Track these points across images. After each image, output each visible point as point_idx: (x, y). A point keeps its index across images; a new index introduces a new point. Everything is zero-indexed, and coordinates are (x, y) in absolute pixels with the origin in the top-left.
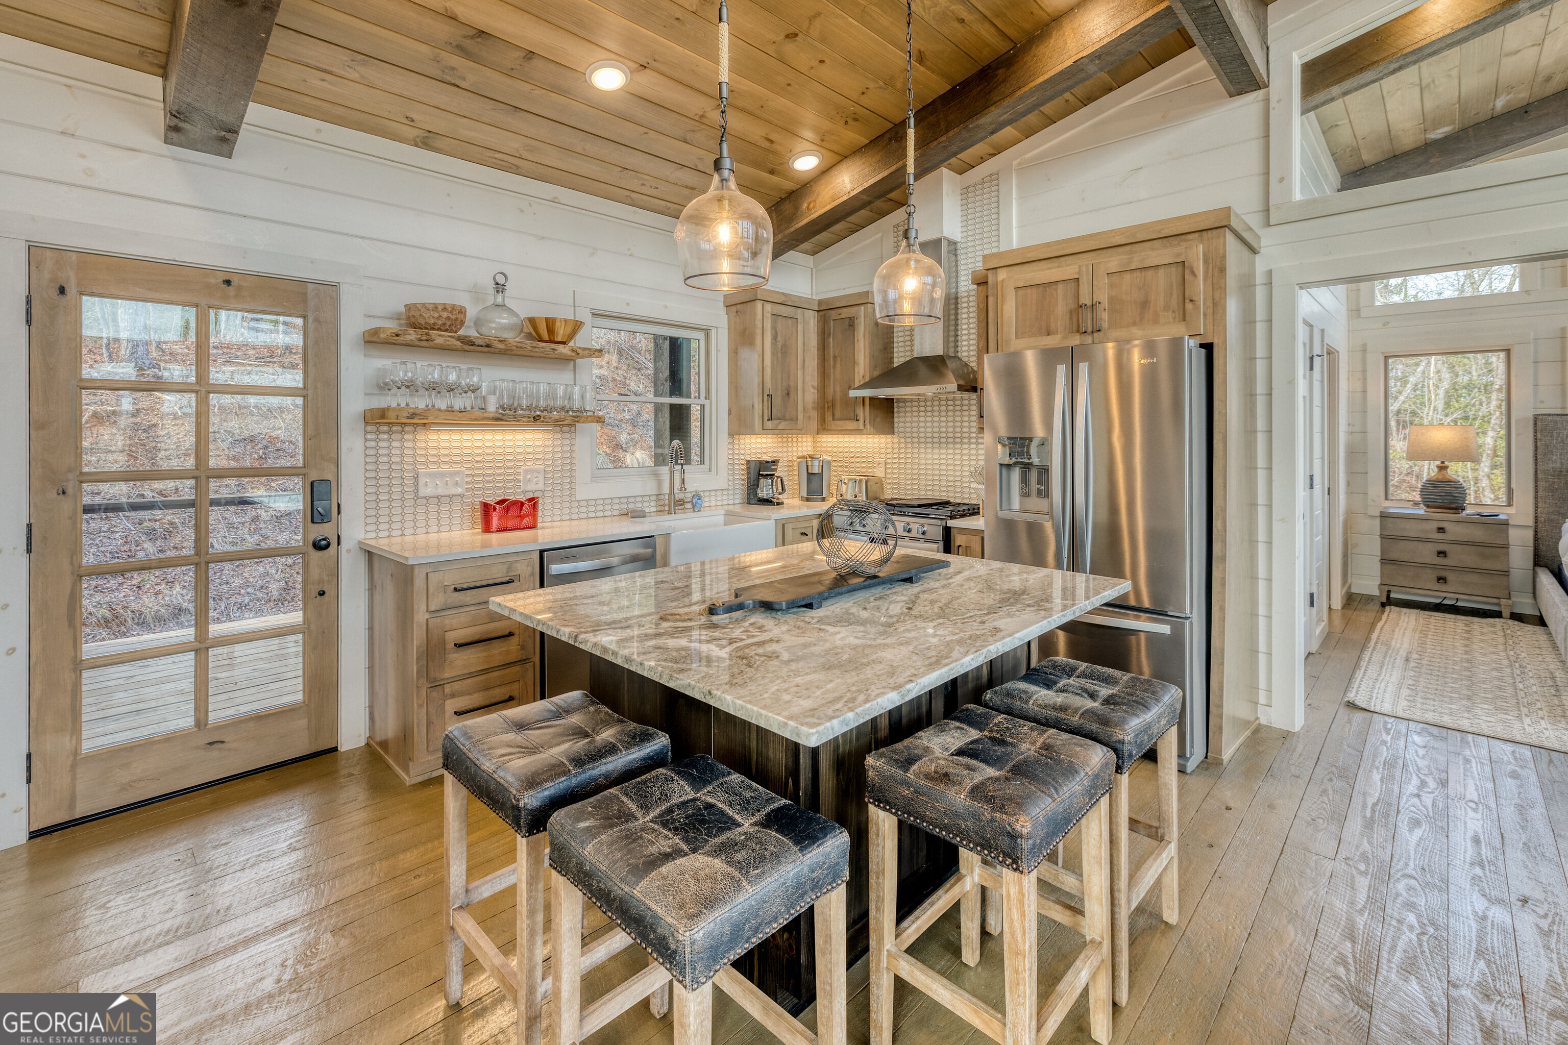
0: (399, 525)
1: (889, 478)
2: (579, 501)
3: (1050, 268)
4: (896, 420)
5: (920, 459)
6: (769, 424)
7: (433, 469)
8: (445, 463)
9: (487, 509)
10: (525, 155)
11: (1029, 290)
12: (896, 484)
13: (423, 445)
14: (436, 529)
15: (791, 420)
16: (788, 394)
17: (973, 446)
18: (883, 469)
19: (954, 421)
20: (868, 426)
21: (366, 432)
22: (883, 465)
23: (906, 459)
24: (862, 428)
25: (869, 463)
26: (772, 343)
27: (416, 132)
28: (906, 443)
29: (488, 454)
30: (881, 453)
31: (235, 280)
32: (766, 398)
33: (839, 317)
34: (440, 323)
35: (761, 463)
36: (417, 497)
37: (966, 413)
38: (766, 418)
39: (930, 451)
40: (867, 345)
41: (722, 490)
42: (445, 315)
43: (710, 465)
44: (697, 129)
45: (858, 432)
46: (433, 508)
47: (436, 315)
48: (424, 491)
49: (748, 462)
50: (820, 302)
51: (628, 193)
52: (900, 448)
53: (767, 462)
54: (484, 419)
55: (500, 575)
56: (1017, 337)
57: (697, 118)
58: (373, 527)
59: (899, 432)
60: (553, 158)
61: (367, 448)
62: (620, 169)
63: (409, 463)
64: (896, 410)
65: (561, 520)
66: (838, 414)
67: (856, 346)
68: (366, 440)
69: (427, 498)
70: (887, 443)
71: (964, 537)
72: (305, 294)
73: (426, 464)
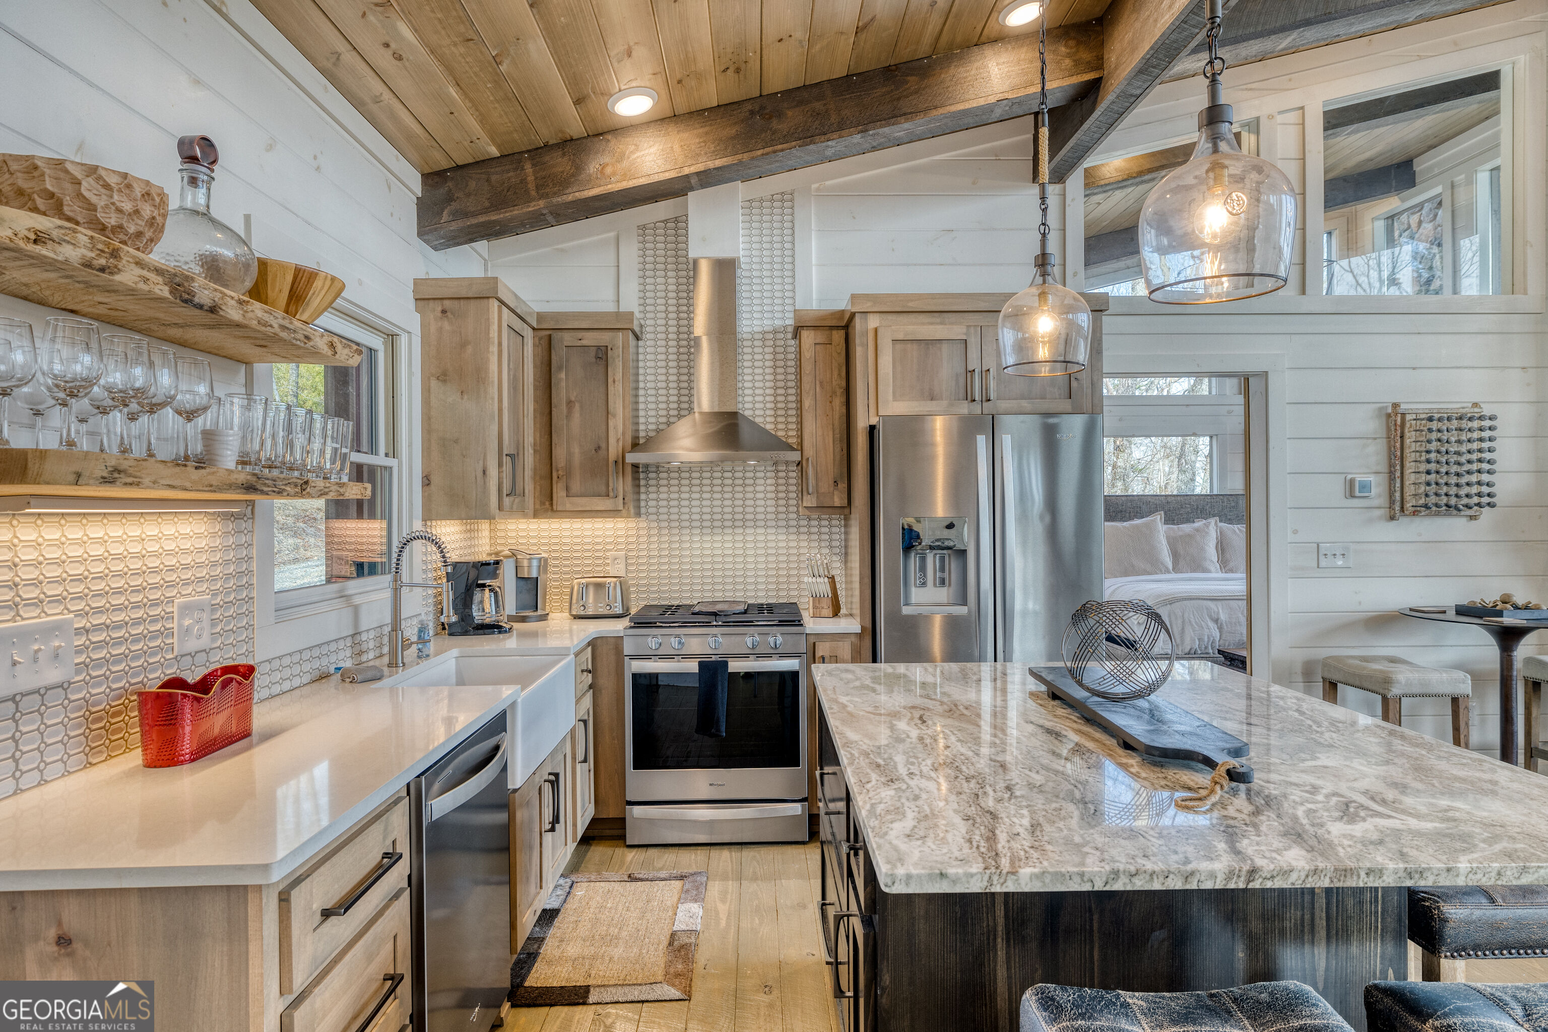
1: (632, 579)
3: (932, 324)
4: (643, 497)
5: (682, 549)
11: (909, 346)
12: (643, 585)
17: (760, 531)
18: (622, 566)
19: (733, 499)
22: (624, 561)
23: (660, 550)
24: (621, 508)
25: (598, 558)
26: (508, 372)
28: (660, 528)
30: (618, 544)
33: (579, 343)
37: (750, 489)
38: (505, 492)
39: (696, 539)
45: (613, 513)
50: (541, 317)
52: (649, 536)
56: (894, 398)
59: (648, 514)
64: (643, 482)
66: (576, 486)
67: (611, 388)
70: (627, 530)
71: (828, 644)
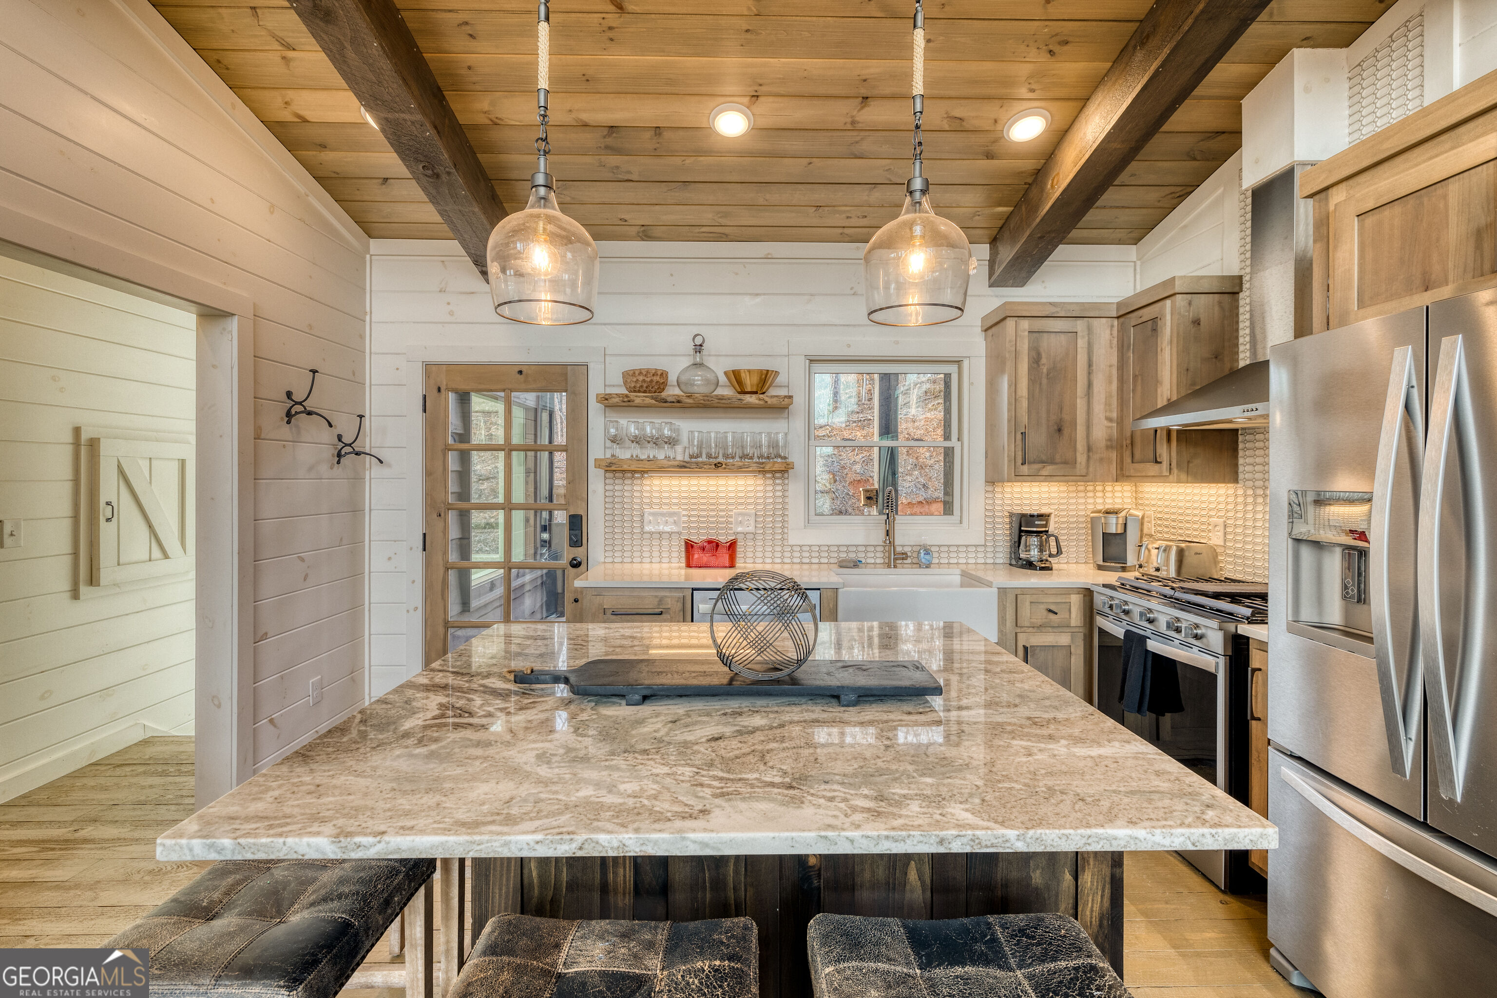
0: (629, 554)
1: (1230, 548)
2: (792, 546)
4: (1241, 461)
6: (1025, 469)
7: (656, 508)
8: (665, 504)
9: (689, 546)
10: (723, 221)
12: (1239, 557)
13: (648, 488)
14: (658, 559)
15: (1065, 463)
16: (1060, 430)
18: (1221, 534)
20: (1175, 471)
21: (606, 478)
22: (1220, 528)
23: (1254, 520)
24: (1166, 473)
26: (1030, 369)
27: (636, 229)
28: (1255, 496)
29: (703, 498)
30: (1219, 510)
31: (524, 369)
32: (1019, 436)
33: (1141, 321)
34: (638, 385)
35: (1023, 516)
36: (643, 533)
38: (1019, 461)
40: (1175, 354)
41: (976, 546)
42: (641, 378)
43: (961, 517)
44: (858, 138)
45: (1162, 479)
46: (655, 542)
47: (635, 379)
48: (647, 528)
49: (1011, 515)
50: (1119, 305)
51: (840, 230)
52: (1246, 504)
53: (1032, 516)
54: (674, 466)
55: (651, 606)
56: (1361, 304)
57: (849, 127)
58: (611, 554)
59: (1245, 480)
60: (747, 218)
61: (606, 491)
62: (814, 209)
63: (637, 504)
64: (1241, 446)
65: (773, 563)
67: (1159, 357)
68: (606, 484)
69: (651, 533)
70: (1227, 496)
72: (566, 374)
73: (650, 505)
